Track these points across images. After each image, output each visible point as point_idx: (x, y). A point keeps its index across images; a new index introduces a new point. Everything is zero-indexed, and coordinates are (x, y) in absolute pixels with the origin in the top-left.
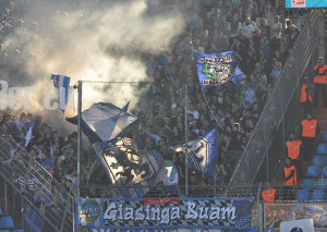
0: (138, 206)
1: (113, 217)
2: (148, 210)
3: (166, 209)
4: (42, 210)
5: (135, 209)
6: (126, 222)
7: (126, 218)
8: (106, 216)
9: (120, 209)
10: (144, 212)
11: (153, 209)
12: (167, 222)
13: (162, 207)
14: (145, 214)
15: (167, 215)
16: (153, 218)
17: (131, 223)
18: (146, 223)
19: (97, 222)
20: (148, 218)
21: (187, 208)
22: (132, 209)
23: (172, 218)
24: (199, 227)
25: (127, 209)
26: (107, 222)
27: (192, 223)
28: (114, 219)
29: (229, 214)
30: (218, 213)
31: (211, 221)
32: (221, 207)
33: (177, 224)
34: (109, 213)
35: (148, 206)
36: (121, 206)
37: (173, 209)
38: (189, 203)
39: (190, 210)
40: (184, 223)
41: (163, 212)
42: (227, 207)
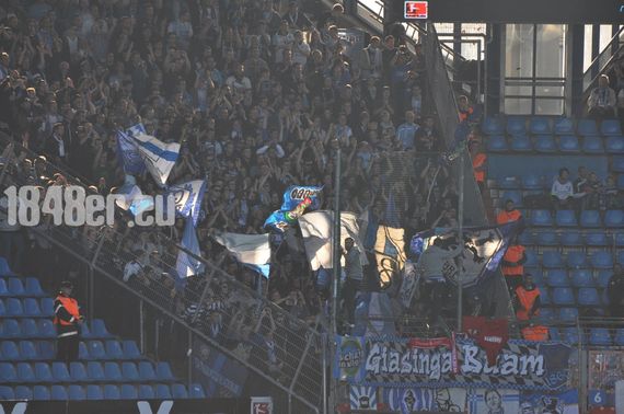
0: (405, 351)
1: (375, 368)
2: (415, 357)
3: (436, 357)
5: (401, 356)
6: (391, 375)
7: (391, 370)
8: (368, 367)
9: (384, 355)
10: (411, 361)
11: (421, 356)
12: (437, 377)
13: (431, 353)
14: (413, 363)
15: (438, 365)
16: (422, 371)
17: (396, 377)
18: (413, 378)
19: (358, 376)
20: (415, 370)
21: (464, 355)
22: (397, 355)
23: (444, 371)
24: (484, 385)
25: (392, 355)
26: (368, 376)
27: (471, 380)
28: (377, 371)
29: (533, 367)
30: (515, 365)
31: (503, 377)
32: (519, 355)
33: (450, 379)
34: (371, 362)
35: (416, 351)
36: (385, 349)
37: (445, 356)
38: (467, 348)
39: (469, 358)
40: (460, 379)
41: (433, 361)
42: (529, 354)
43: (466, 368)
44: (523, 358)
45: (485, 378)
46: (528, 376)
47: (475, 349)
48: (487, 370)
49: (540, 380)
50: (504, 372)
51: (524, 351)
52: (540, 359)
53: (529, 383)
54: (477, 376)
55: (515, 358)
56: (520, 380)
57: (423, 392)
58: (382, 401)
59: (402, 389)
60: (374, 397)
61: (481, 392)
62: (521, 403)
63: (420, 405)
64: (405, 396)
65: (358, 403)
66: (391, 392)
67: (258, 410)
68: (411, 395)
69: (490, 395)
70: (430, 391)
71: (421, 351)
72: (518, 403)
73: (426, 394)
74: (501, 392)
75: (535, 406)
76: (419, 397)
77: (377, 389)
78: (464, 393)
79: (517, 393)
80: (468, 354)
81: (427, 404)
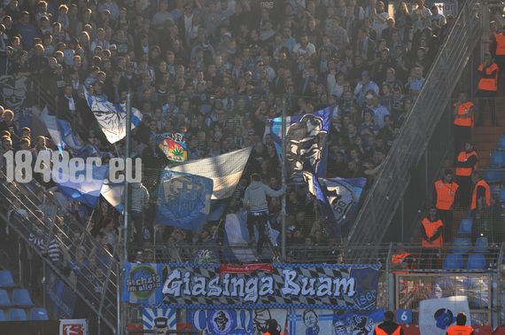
0: (212, 275)
1: (175, 291)
2: (226, 282)
3: (253, 281)
4: (72, 279)
5: (208, 280)
6: (195, 298)
7: (195, 293)
8: (165, 290)
9: (187, 280)
10: (221, 284)
11: (234, 280)
12: (254, 299)
13: (247, 278)
14: (223, 287)
15: (255, 288)
16: (234, 294)
17: (201, 300)
18: (223, 300)
19: (152, 298)
20: (226, 293)
21: (283, 278)
22: (203, 280)
23: (262, 293)
24: (302, 306)
25: (196, 279)
26: (166, 299)
27: (290, 301)
28: (177, 294)
29: (345, 288)
30: (329, 287)
31: (319, 298)
32: (333, 278)
33: (269, 301)
34: (169, 286)
35: (227, 276)
36: (187, 275)
37: (263, 280)
38: (287, 272)
39: (289, 282)
40: (280, 300)
41: (248, 284)
42: (341, 277)
43: (285, 291)
44: (336, 281)
45: (303, 300)
46: (341, 297)
47: (294, 274)
48: (304, 292)
49: (352, 301)
50: (319, 293)
51: (337, 275)
52: (352, 281)
53: (341, 303)
54: (296, 298)
55: (329, 280)
56: (333, 301)
57: (239, 312)
58: (184, 321)
59: (212, 311)
60: (174, 317)
61: (300, 312)
62: (335, 321)
63: (234, 325)
64: (215, 316)
65: (153, 324)
66: (197, 313)
67: (69, 332)
68: (223, 315)
69: (308, 315)
70: (247, 313)
71: (233, 276)
72: (331, 321)
73: (243, 315)
74: (318, 312)
75: (347, 324)
76: (234, 317)
77: (178, 311)
78: (285, 313)
79: (331, 312)
80: (287, 278)
81: (243, 324)
